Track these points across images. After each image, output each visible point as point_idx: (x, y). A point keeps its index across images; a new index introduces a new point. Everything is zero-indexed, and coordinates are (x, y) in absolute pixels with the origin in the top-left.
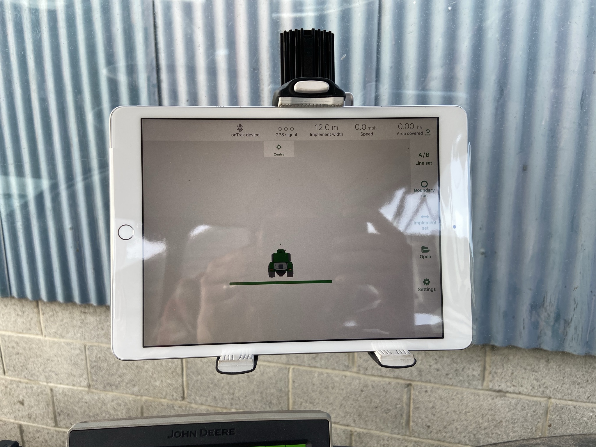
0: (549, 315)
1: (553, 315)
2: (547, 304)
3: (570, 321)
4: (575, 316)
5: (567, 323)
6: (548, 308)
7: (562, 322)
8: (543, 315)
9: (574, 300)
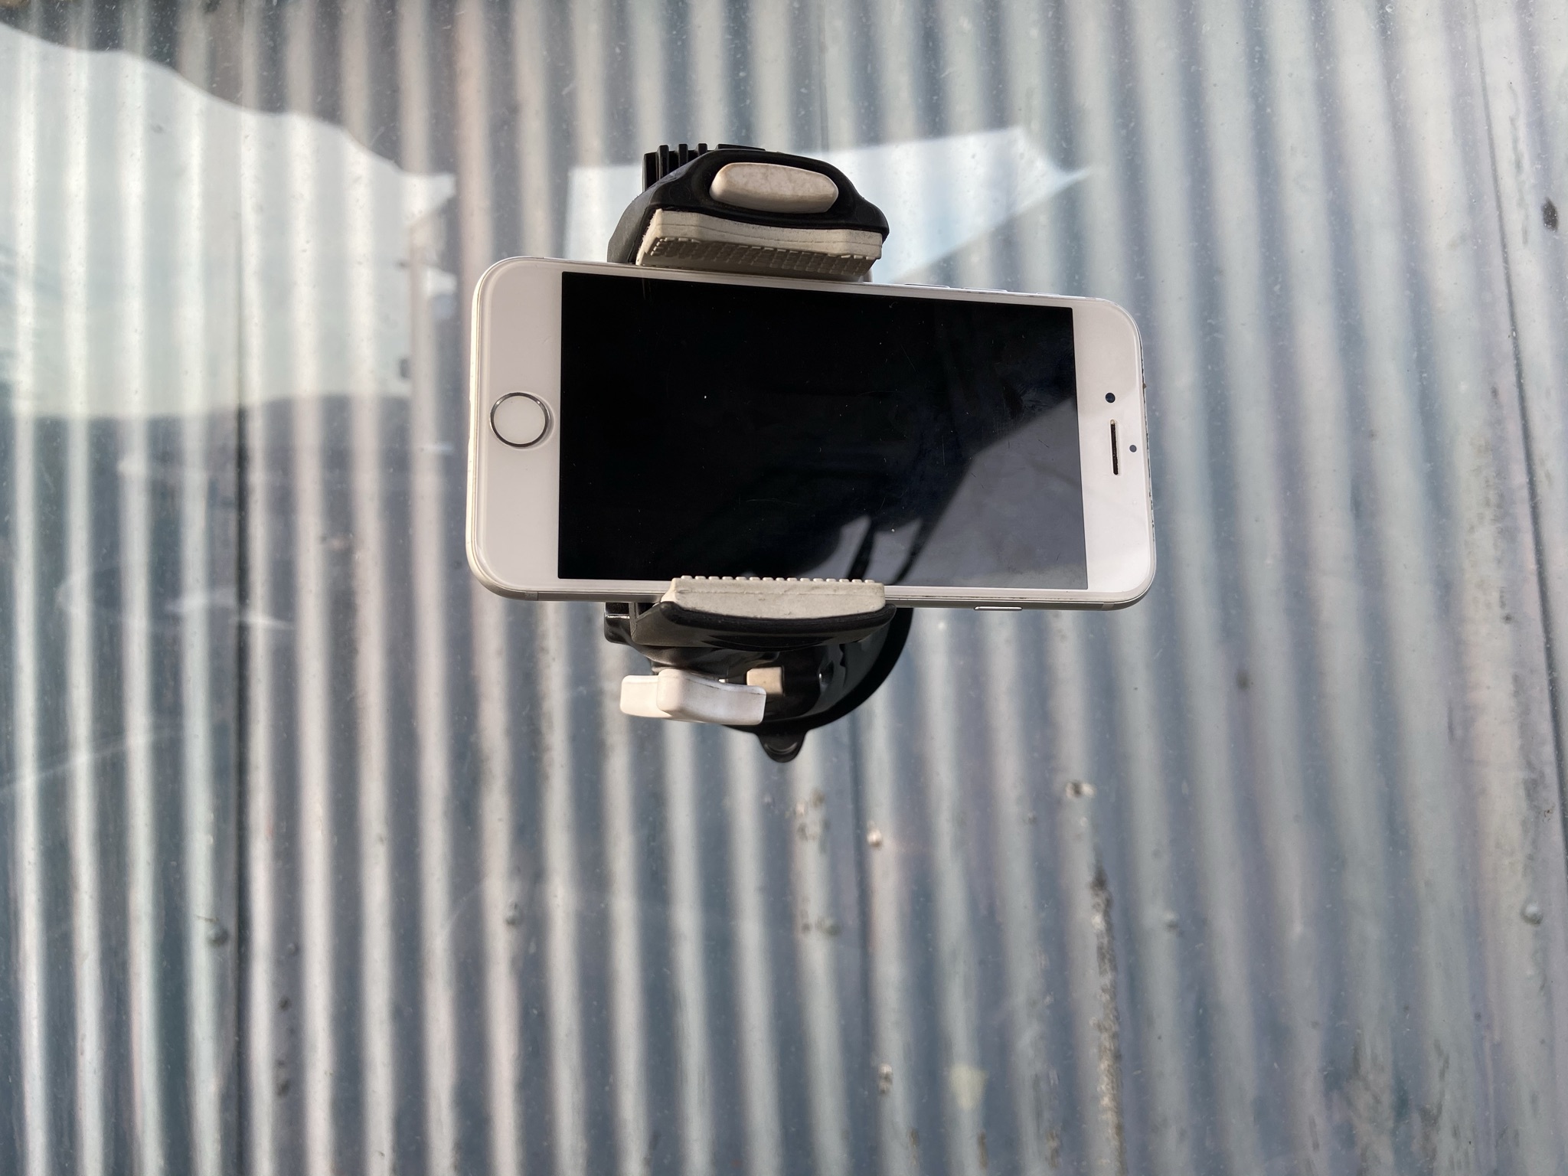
0: (1377, 1100)
1: (1387, 1099)
2: (1366, 1065)
3: (1435, 1111)
4: (1448, 1097)
5: (1431, 1119)
6: (1371, 1077)
7: (1416, 1117)
8: (1363, 1100)
9: (1438, 1047)
